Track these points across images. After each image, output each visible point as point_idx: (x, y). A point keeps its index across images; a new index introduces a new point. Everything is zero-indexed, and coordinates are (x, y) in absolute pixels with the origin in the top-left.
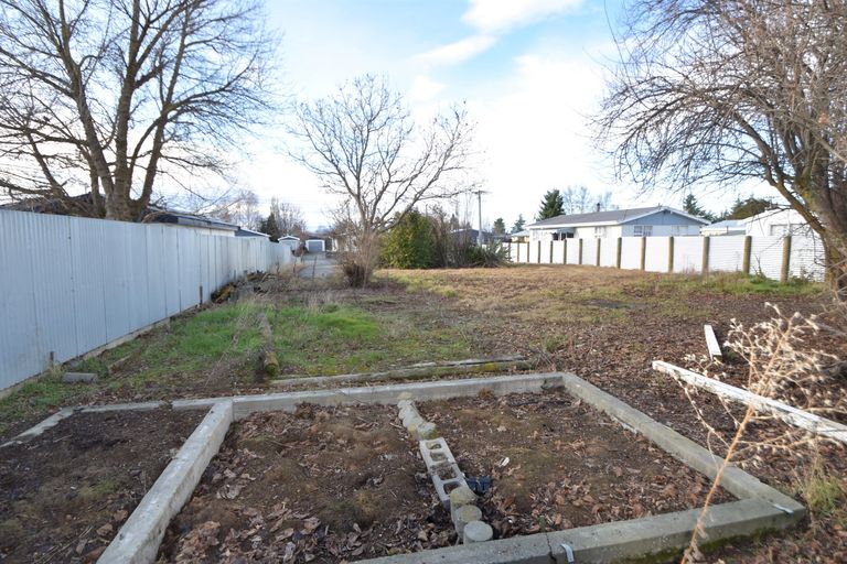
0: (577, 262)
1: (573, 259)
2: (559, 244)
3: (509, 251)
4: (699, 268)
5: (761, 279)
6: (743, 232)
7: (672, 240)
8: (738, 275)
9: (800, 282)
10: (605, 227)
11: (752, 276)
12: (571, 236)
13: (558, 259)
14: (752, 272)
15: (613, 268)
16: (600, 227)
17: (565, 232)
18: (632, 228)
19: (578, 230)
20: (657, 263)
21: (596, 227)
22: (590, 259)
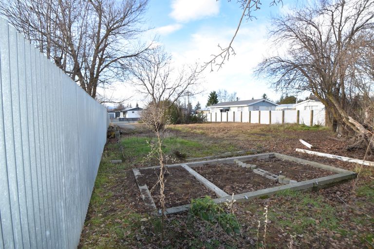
0: (233, 121)
1: (231, 119)
2: (224, 114)
3: (206, 117)
4: (281, 122)
5: (304, 125)
6: (295, 109)
7: (270, 112)
8: (295, 124)
9: (318, 126)
10: (242, 107)
11: (300, 125)
12: (228, 110)
13: (224, 120)
14: (300, 123)
15: (248, 123)
16: (240, 107)
17: (226, 109)
18: (252, 107)
19: (231, 108)
20: (265, 121)
21: (238, 107)
22: (238, 120)
